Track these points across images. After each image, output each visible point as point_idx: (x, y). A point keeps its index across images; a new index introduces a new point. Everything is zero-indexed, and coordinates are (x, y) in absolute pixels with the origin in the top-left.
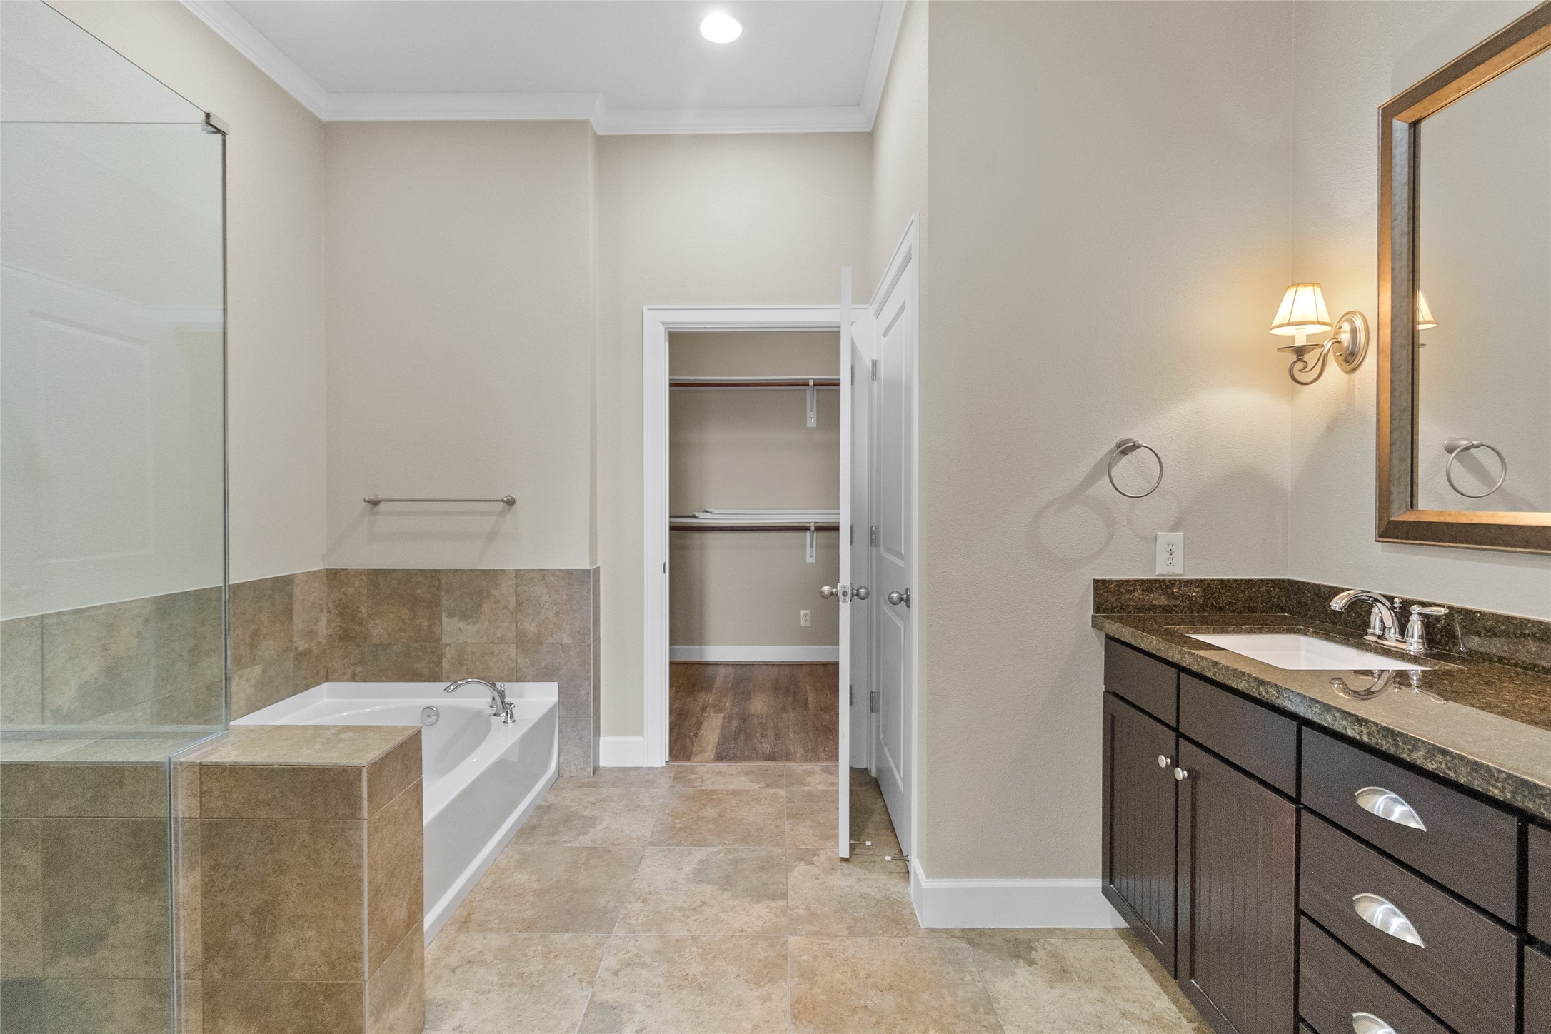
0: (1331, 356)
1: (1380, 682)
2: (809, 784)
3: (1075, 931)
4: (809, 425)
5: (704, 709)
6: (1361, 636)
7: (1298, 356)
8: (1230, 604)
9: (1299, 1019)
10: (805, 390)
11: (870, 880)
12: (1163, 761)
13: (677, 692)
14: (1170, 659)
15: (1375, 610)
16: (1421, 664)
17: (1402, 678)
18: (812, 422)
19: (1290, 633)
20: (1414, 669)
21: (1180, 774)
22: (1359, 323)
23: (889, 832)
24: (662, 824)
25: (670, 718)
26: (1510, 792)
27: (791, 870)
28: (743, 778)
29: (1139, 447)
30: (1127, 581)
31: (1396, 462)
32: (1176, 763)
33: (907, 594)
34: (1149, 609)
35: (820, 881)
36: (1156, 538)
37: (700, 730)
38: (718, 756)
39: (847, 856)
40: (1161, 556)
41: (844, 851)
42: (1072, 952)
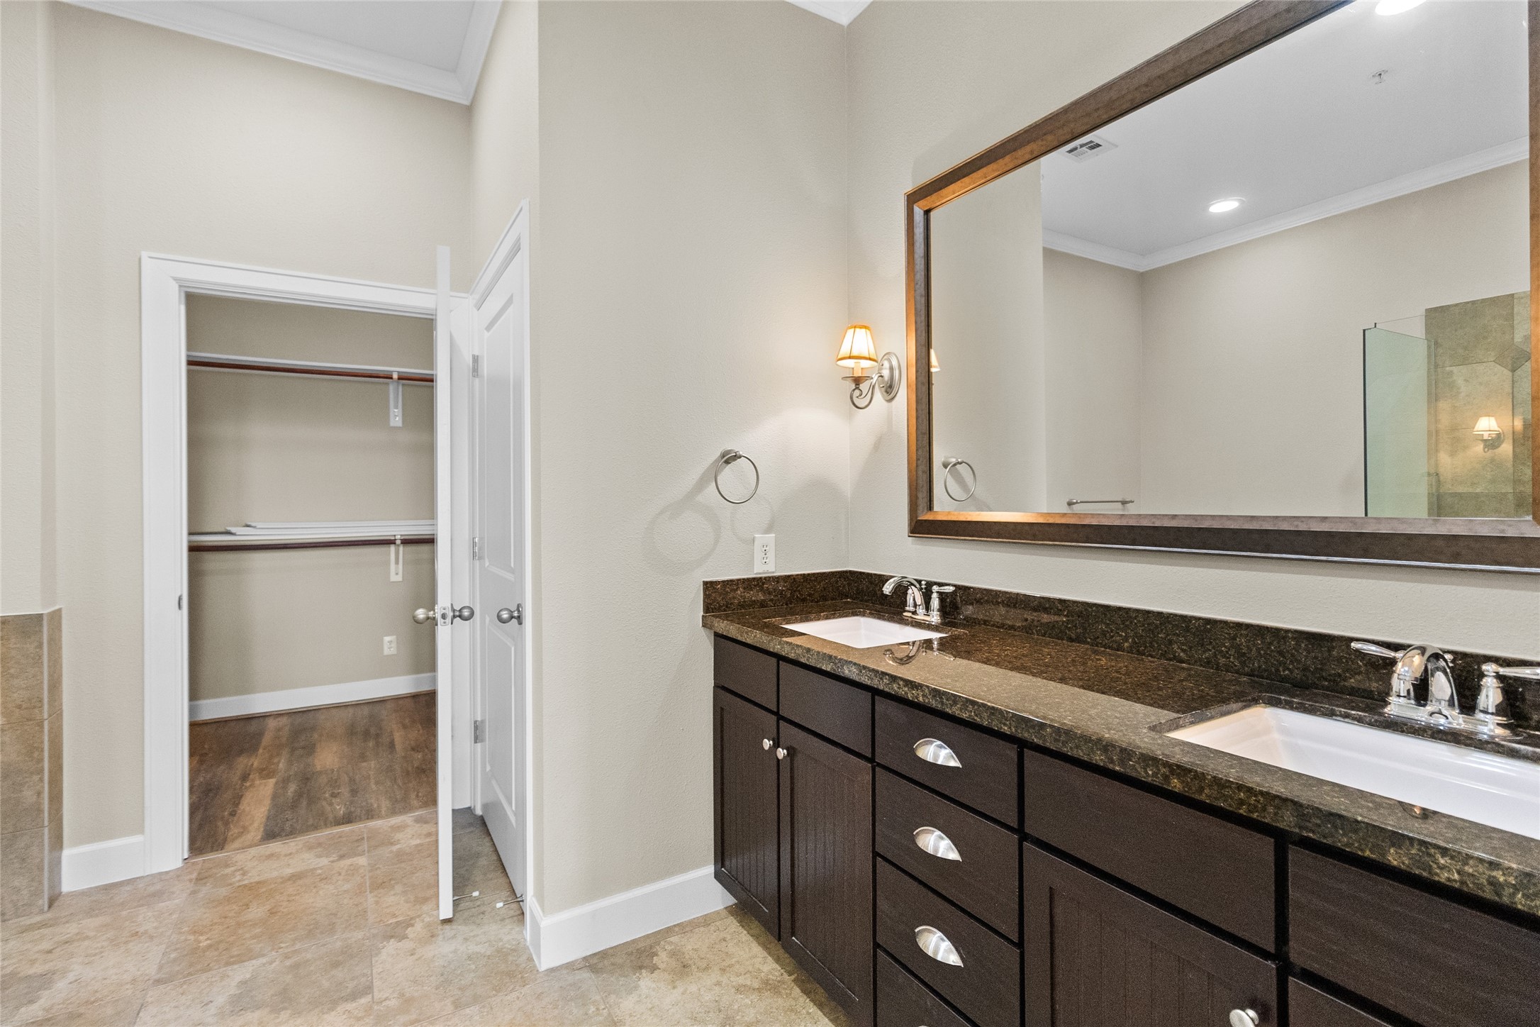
0: (877, 386)
1: (914, 648)
2: (398, 842)
3: (691, 922)
4: (392, 424)
5: (245, 777)
6: (901, 614)
7: (856, 385)
8: (810, 595)
9: (877, 945)
10: (388, 384)
11: (478, 935)
12: (767, 744)
13: (201, 762)
14: (771, 650)
15: (910, 591)
16: (940, 632)
17: (928, 644)
18: (396, 419)
19: (854, 616)
20: (935, 636)
21: (781, 753)
22: (895, 363)
23: (499, 873)
24: (176, 949)
25: (190, 798)
26: (1014, 727)
27: (377, 955)
28: (306, 855)
29: (740, 457)
30: (732, 581)
31: (920, 473)
32: (777, 744)
33: (519, 611)
34: (749, 606)
35: (416, 957)
36: (754, 540)
37: (240, 807)
38: (267, 834)
39: (450, 915)
40: (758, 555)
41: (446, 911)
42: (691, 945)
